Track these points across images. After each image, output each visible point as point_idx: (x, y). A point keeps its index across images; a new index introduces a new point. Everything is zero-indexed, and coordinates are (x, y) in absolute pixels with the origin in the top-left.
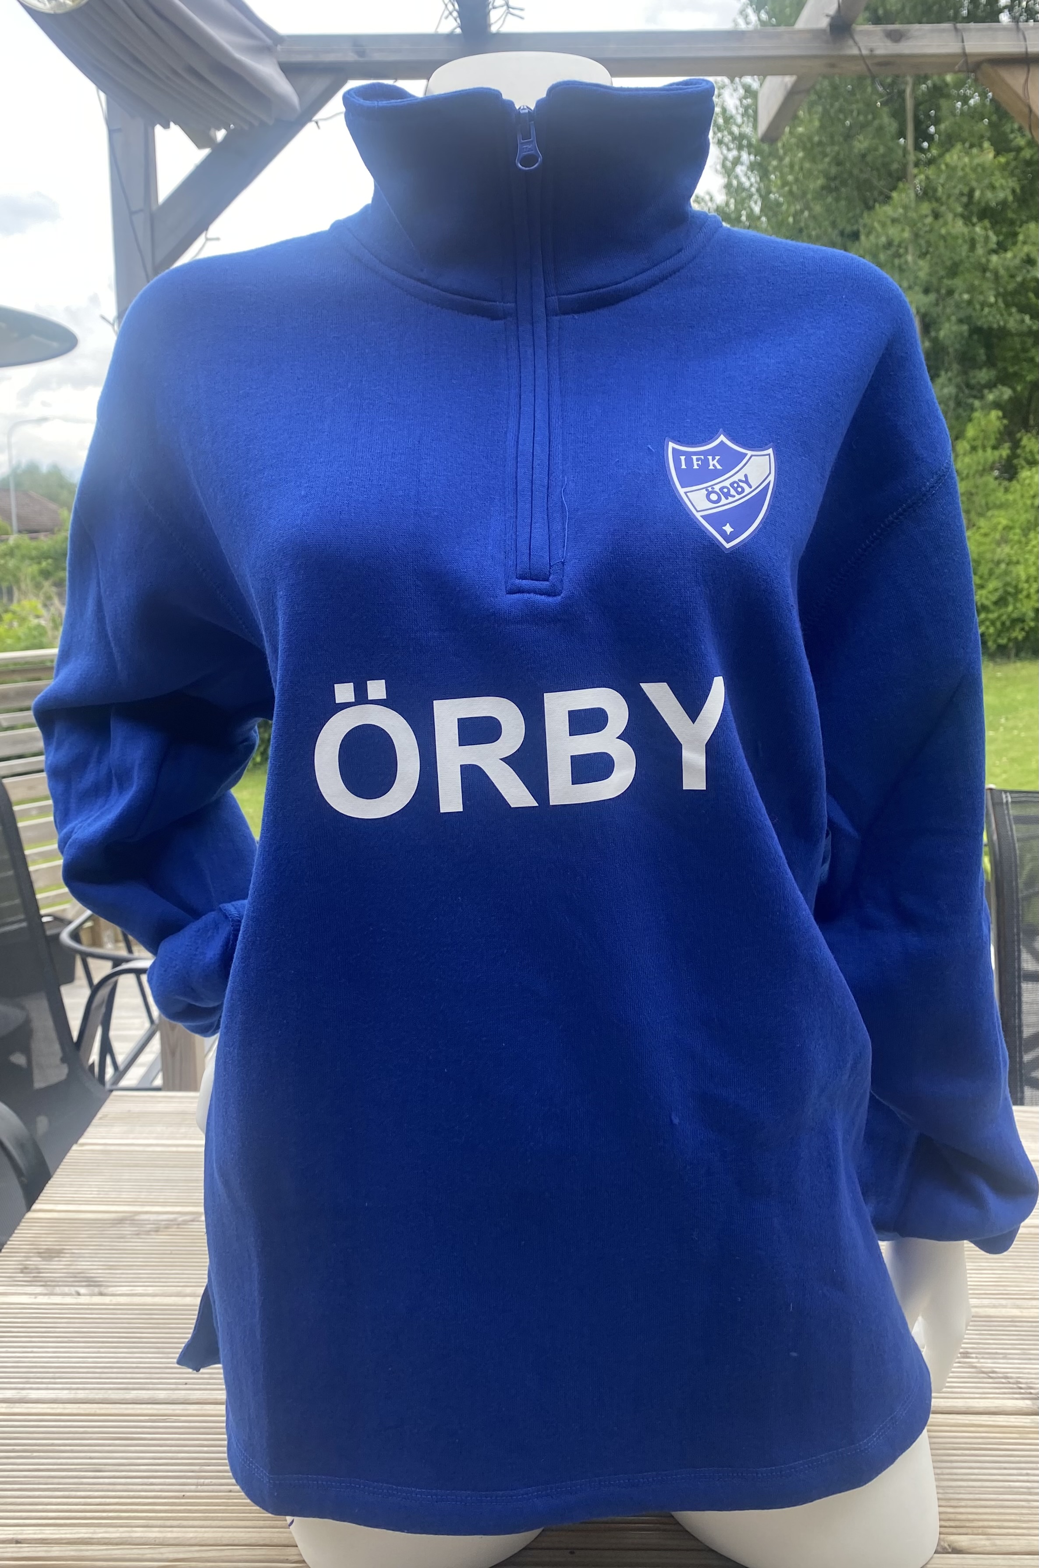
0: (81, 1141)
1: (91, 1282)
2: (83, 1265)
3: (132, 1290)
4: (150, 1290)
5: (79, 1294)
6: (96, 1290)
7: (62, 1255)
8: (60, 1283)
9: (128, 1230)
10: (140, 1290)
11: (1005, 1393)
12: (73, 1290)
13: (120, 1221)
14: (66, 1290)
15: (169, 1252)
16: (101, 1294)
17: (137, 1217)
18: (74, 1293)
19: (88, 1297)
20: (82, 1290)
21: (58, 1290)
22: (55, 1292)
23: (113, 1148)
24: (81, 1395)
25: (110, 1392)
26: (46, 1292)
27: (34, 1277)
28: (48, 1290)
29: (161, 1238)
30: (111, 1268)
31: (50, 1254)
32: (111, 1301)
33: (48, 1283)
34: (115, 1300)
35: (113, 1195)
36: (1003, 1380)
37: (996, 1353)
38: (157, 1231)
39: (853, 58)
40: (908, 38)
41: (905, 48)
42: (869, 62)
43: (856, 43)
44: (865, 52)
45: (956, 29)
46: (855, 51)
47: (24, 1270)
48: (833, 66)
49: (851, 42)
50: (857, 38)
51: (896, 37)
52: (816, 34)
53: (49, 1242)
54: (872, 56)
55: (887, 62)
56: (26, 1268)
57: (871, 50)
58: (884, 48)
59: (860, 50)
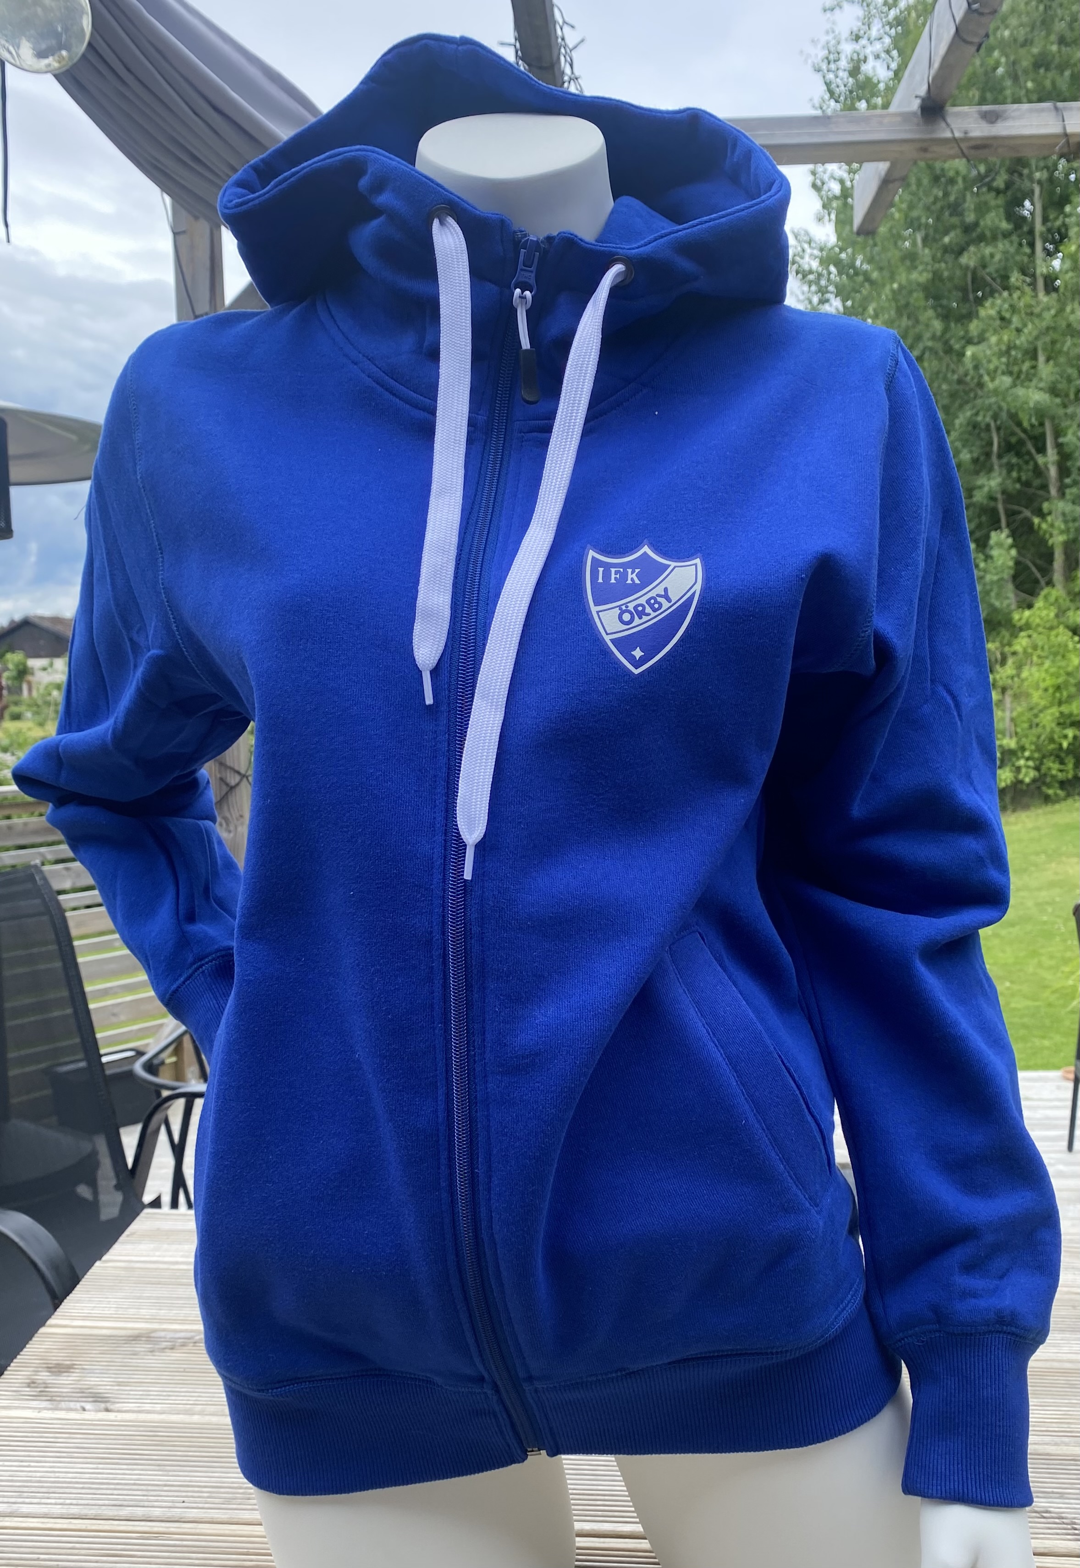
0: (105, 1258)
1: (100, 1399)
2: (92, 1381)
3: (139, 1407)
4: (158, 1407)
5: (84, 1410)
6: (103, 1405)
7: (72, 1370)
8: (66, 1399)
9: (141, 1347)
10: (147, 1407)
11: (1058, 1534)
12: (78, 1405)
13: (136, 1338)
14: (72, 1405)
15: (182, 1370)
16: (107, 1410)
17: (152, 1335)
18: (79, 1408)
19: (93, 1413)
20: (88, 1406)
21: (63, 1405)
22: (60, 1406)
23: (138, 1265)
24: (74, 1510)
25: (104, 1507)
26: (51, 1406)
27: (40, 1392)
28: (52, 1404)
29: (176, 1355)
30: (119, 1384)
31: (59, 1369)
32: (116, 1417)
33: (54, 1398)
34: (120, 1416)
35: (132, 1311)
36: (1057, 1520)
37: (1053, 1493)
38: (172, 1349)
39: (946, 141)
40: (1006, 119)
41: (1002, 129)
42: (964, 146)
43: (948, 125)
44: (958, 135)
45: (1056, 109)
46: (948, 135)
47: (31, 1384)
48: (925, 150)
49: (943, 125)
50: (949, 120)
51: (991, 118)
52: (906, 117)
53: (59, 1357)
54: (966, 139)
55: (982, 146)
56: (34, 1383)
57: (966, 133)
58: (979, 130)
59: (952, 132)
